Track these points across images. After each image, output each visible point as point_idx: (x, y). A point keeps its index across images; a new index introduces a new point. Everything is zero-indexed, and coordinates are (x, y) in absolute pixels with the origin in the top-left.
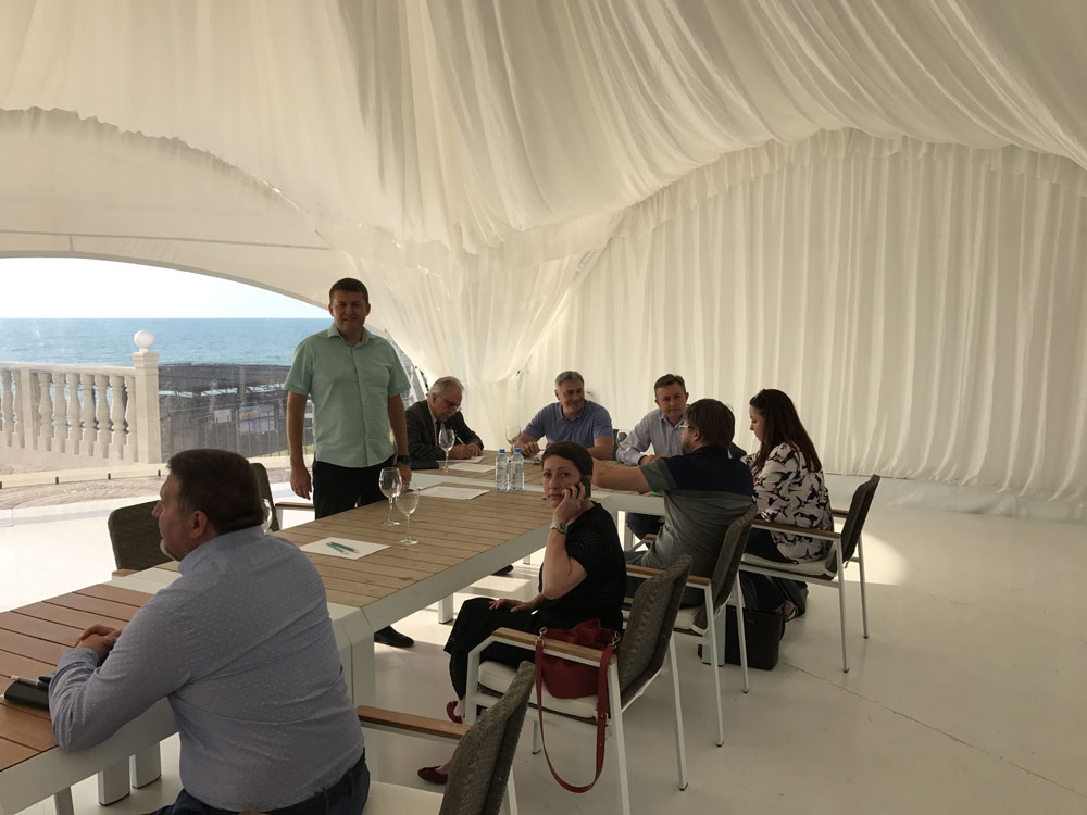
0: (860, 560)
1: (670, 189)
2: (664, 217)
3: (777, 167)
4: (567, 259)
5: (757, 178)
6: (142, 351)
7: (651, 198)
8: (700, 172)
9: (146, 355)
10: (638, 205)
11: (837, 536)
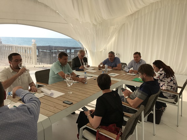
0: (182, 98)
1: (138, 11)
2: (136, 17)
3: (163, 6)
4: (115, 26)
5: (158, 9)
6: (33, 43)
7: (134, 13)
8: (145, 8)
9: (34, 44)
10: (131, 15)
11: (178, 94)
